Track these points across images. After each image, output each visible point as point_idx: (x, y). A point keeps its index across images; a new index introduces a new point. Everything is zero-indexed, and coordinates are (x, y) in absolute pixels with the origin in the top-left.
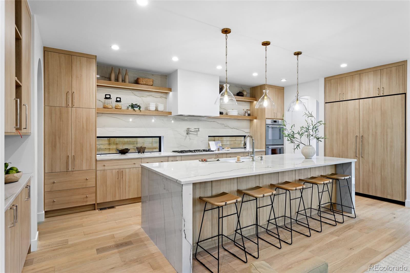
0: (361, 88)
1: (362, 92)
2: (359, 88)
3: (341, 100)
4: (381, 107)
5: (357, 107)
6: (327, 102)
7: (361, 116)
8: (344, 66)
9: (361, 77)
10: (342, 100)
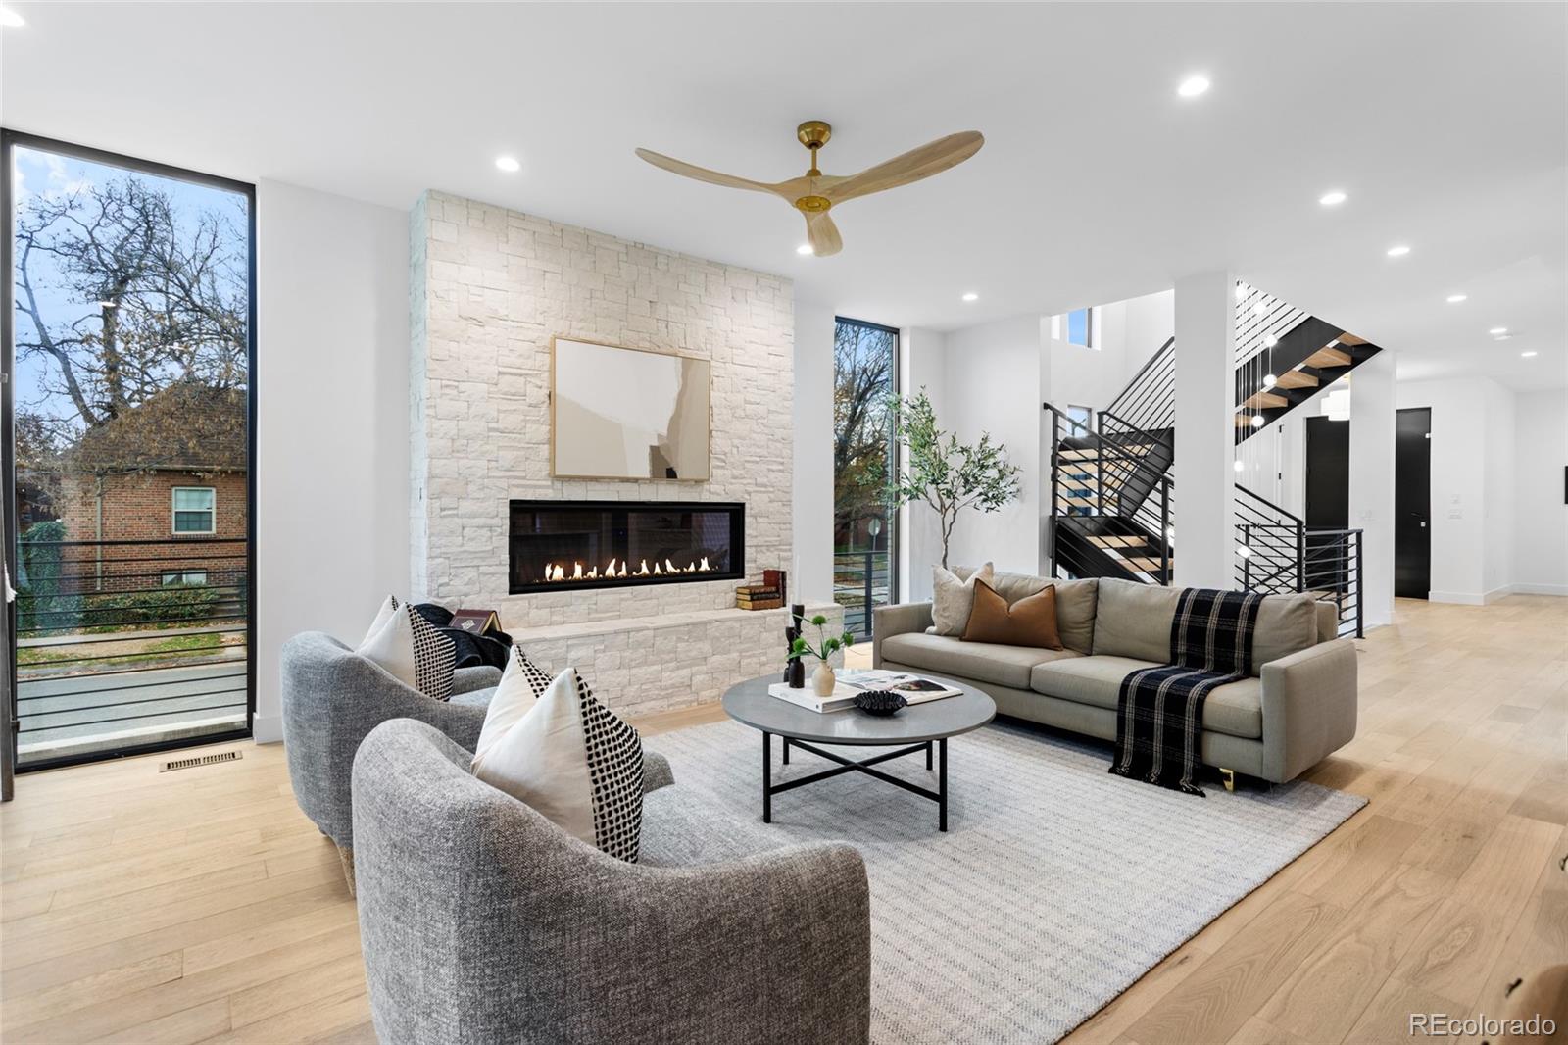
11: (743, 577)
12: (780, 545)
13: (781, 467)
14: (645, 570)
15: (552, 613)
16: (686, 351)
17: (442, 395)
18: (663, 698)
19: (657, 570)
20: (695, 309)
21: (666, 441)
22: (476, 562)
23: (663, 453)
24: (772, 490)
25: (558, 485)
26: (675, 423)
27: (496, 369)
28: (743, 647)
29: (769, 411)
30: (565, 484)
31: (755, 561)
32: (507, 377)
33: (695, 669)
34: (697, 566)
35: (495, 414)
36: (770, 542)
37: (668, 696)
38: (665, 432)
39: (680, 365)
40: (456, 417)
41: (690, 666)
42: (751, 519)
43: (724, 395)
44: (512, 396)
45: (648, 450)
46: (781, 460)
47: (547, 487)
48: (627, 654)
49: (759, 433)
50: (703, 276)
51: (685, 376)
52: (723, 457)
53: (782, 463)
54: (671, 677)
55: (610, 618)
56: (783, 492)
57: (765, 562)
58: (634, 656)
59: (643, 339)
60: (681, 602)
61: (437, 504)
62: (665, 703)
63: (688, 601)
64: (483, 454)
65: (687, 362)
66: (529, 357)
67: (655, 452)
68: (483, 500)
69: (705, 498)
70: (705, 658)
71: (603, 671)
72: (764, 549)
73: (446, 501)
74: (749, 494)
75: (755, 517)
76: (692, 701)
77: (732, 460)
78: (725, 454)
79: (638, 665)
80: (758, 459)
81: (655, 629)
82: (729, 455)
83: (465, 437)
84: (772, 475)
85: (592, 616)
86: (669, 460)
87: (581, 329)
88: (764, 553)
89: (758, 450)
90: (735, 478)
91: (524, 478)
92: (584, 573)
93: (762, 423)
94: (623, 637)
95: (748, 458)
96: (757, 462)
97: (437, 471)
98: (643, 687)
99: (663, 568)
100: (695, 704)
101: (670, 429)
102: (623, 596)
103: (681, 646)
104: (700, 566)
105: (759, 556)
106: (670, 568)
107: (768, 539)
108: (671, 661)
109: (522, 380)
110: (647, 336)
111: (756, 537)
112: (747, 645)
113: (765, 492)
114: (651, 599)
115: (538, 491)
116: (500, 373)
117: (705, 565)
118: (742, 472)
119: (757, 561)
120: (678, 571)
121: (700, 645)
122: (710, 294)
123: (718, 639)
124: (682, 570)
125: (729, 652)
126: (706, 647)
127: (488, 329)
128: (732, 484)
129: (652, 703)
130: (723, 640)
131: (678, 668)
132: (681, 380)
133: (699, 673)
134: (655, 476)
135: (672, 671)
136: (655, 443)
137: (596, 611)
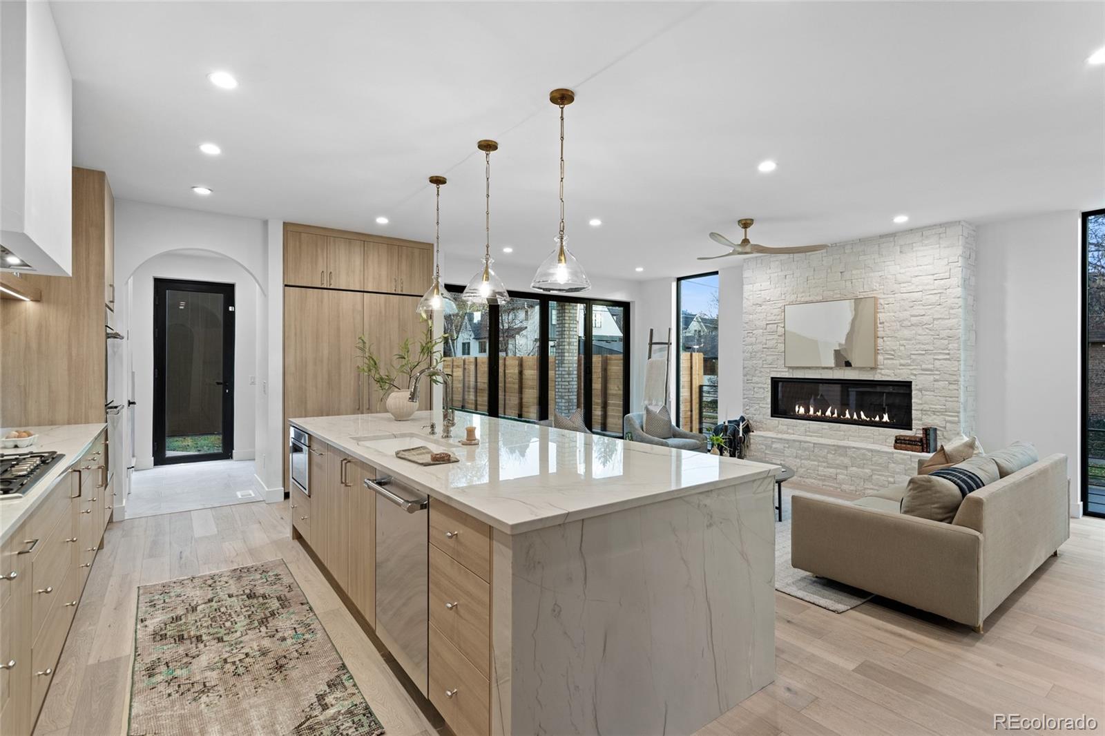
0: (366, 272)
1: (368, 279)
2: (362, 269)
3: (325, 287)
4: (399, 315)
5: (359, 307)
6: (288, 284)
7: (366, 327)
8: (382, 221)
9: (366, 248)
10: (328, 287)
11: (911, 429)
12: (946, 412)
13: (948, 357)
14: (848, 416)
15: (788, 428)
16: (864, 293)
17: (747, 336)
18: (819, 480)
19: (855, 417)
20: (871, 268)
21: (845, 347)
22: (758, 402)
23: (842, 353)
24: (938, 373)
25: (791, 370)
26: (850, 336)
27: (765, 323)
28: (874, 467)
29: (934, 319)
30: (795, 371)
31: (921, 420)
32: (770, 326)
33: (838, 471)
34: (881, 418)
35: (765, 341)
36: (936, 409)
37: (824, 480)
38: (843, 342)
39: (853, 304)
40: (751, 344)
41: (836, 468)
42: (916, 392)
43: (893, 314)
44: (772, 333)
45: (833, 352)
46: (948, 352)
47: (786, 372)
48: (800, 452)
49: (925, 335)
50: (877, 246)
51: (856, 309)
52: (892, 352)
53: (949, 354)
54: (822, 470)
55: (817, 436)
56: (950, 374)
57: (930, 422)
58: (803, 454)
59: (837, 294)
60: (860, 437)
61: (746, 378)
62: (821, 483)
63: (864, 437)
64: (761, 358)
65: (857, 301)
66: (778, 315)
67: (837, 353)
68: (761, 377)
69: (878, 377)
70: (847, 467)
71: (788, 457)
72: (929, 413)
73: (748, 377)
74: (915, 375)
75: (920, 390)
76: (837, 488)
77: (899, 354)
78: (894, 351)
79: (805, 459)
80: (924, 352)
81: (814, 444)
82: (897, 351)
83: (755, 352)
84: (937, 363)
85: (808, 433)
86: (846, 356)
87: (802, 297)
88: (930, 416)
89: (923, 346)
90: (901, 365)
91: (776, 368)
92: (815, 413)
93: (927, 328)
94: (797, 443)
95: (913, 352)
96: (923, 354)
97: (745, 366)
98: (809, 471)
99: (859, 416)
100: (839, 490)
101: (846, 340)
102: (824, 427)
103: (830, 456)
104: (883, 418)
105: (924, 417)
106: (863, 416)
107: (932, 406)
108: (824, 462)
109: (776, 325)
110: (838, 291)
111: (921, 404)
112: (878, 468)
113: (930, 374)
114: (840, 431)
115: (783, 373)
116: (767, 324)
117: (886, 418)
118: (909, 361)
119: (920, 420)
120: (868, 419)
121: (842, 458)
122: (882, 255)
123: (855, 458)
124: (871, 419)
125: (863, 468)
126: (847, 461)
127: (763, 307)
128: (899, 369)
129: (813, 481)
130: (859, 460)
131: (828, 467)
132: (854, 313)
133: (842, 474)
134: (838, 365)
135: (824, 467)
136: (838, 348)
137: (809, 432)
